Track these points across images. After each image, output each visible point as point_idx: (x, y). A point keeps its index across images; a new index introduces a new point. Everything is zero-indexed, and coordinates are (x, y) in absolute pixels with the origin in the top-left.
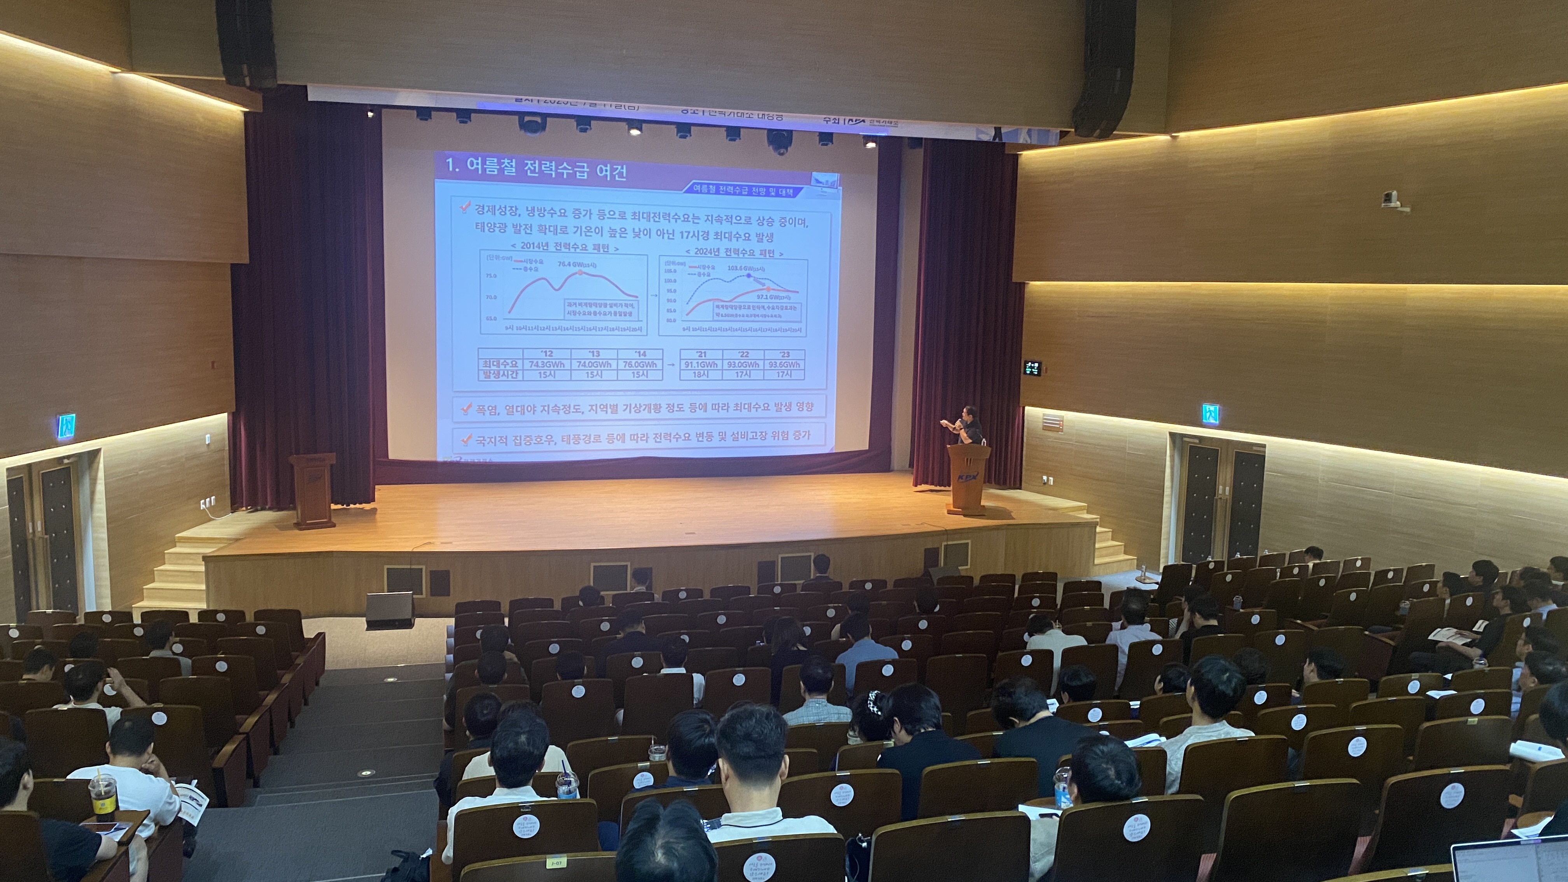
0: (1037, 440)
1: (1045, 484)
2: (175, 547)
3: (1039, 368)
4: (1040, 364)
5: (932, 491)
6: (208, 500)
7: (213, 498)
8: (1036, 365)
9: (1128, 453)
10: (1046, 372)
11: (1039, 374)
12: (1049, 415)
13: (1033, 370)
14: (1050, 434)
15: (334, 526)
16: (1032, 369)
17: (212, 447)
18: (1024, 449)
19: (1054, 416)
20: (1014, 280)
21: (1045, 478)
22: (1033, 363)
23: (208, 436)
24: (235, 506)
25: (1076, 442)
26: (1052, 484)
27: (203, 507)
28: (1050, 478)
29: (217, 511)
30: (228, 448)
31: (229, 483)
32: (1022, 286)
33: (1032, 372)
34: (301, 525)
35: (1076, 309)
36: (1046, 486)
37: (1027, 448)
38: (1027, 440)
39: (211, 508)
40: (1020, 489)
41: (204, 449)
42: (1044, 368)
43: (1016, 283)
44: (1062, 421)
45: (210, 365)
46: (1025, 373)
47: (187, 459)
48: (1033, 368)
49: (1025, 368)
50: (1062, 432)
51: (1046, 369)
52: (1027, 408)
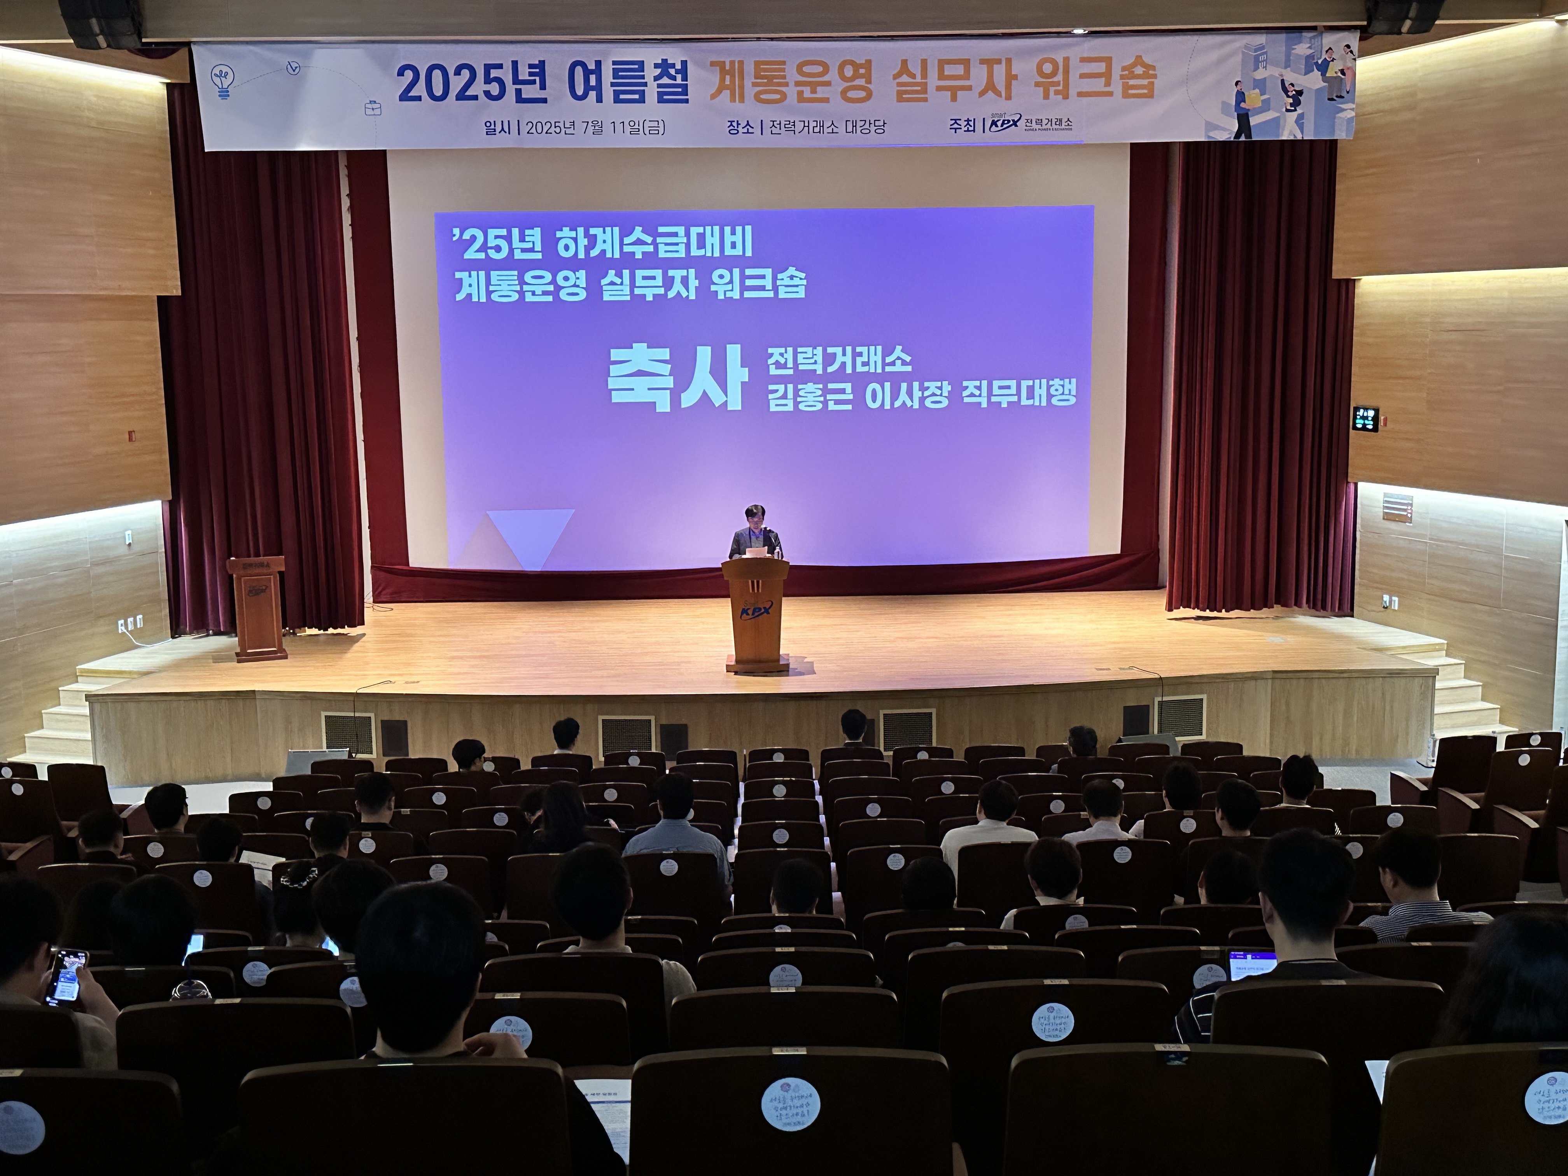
0: (1376, 536)
1: (1385, 608)
2: (77, 682)
3: (1376, 419)
4: (1377, 411)
5: (1199, 618)
6: (130, 620)
7: (140, 617)
8: (1371, 413)
9: (1506, 557)
10: (1385, 424)
11: (1375, 429)
12: (1392, 496)
13: (1366, 422)
14: (1393, 526)
15: (286, 657)
16: (1364, 420)
17: (136, 548)
18: (1358, 551)
19: (1398, 496)
20: (1335, 275)
21: (1386, 598)
22: (1366, 409)
23: (129, 532)
24: (176, 631)
25: (1431, 539)
26: (1396, 608)
27: (121, 629)
28: (1394, 598)
29: (144, 637)
30: (163, 550)
31: (167, 598)
32: (1349, 285)
33: (1364, 425)
34: (242, 657)
35: (1428, 320)
36: (1388, 611)
37: (1361, 550)
38: (1361, 536)
39: (136, 632)
40: (1352, 616)
41: (124, 550)
42: (1382, 418)
43: (1339, 281)
44: (1411, 505)
45: (127, 436)
46: (1355, 428)
47: (95, 564)
48: (1366, 418)
49: (1355, 418)
50: (1411, 523)
51: (1386, 420)
52: (1361, 485)
